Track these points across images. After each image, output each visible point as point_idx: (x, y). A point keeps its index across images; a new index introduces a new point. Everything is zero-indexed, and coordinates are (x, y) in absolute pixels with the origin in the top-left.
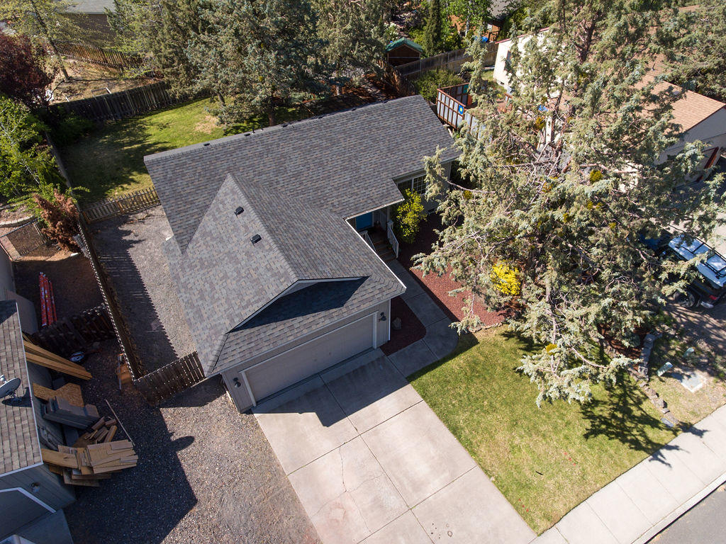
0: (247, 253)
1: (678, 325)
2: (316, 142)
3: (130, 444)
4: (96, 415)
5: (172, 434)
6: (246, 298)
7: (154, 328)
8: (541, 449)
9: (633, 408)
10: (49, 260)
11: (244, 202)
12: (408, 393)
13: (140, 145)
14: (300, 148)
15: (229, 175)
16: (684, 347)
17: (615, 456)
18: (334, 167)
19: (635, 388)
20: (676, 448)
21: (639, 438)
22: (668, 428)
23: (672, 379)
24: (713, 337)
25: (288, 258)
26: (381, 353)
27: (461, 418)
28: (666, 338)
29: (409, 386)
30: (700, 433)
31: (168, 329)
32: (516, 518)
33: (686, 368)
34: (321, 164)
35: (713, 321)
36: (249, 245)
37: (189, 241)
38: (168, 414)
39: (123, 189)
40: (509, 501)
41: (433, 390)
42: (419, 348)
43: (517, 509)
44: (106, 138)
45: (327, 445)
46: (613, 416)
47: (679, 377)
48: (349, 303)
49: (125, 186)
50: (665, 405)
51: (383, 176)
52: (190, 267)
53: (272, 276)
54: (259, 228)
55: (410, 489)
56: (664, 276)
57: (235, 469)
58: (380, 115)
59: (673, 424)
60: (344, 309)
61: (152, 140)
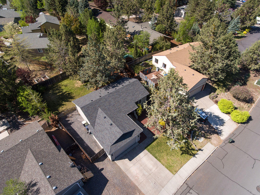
0: (110, 128)
1: (198, 128)
2: (116, 96)
3: (91, 172)
4: (81, 167)
5: (99, 168)
6: (113, 138)
7: (85, 145)
8: (173, 159)
9: (190, 147)
10: (51, 131)
11: (105, 115)
12: (145, 151)
13: (62, 93)
14: (113, 98)
15: (99, 108)
16: (199, 133)
17: (187, 158)
18: (121, 102)
19: (190, 143)
20: (198, 154)
21: (191, 153)
22: (196, 150)
23: (197, 140)
24: (205, 129)
25: (120, 128)
26: (138, 143)
27: (157, 155)
28: (195, 131)
29: (145, 150)
30: (202, 150)
31: (89, 145)
32: (170, 173)
33: (200, 137)
34: (118, 102)
35: (205, 126)
36: (110, 126)
37: (94, 126)
38: (96, 164)
39: (62, 107)
40: (168, 170)
41: (150, 150)
42: (146, 141)
43: (170, 171)
44: (51, 91)
45: (131, 165)
46: (186, 150)
47: (198, 139)
48: (132, 136)
49: (62, 106)
50: (196, 146)
51: (133, 102)
52: (97, 132)
53: (117, 133)
54: (111, 122)
55: (149, 171)
56: (191, 123)
57: (114, 173)
58: (129, 86)
59: (197, 149)
60: (132, 137)
61: (64, 91)
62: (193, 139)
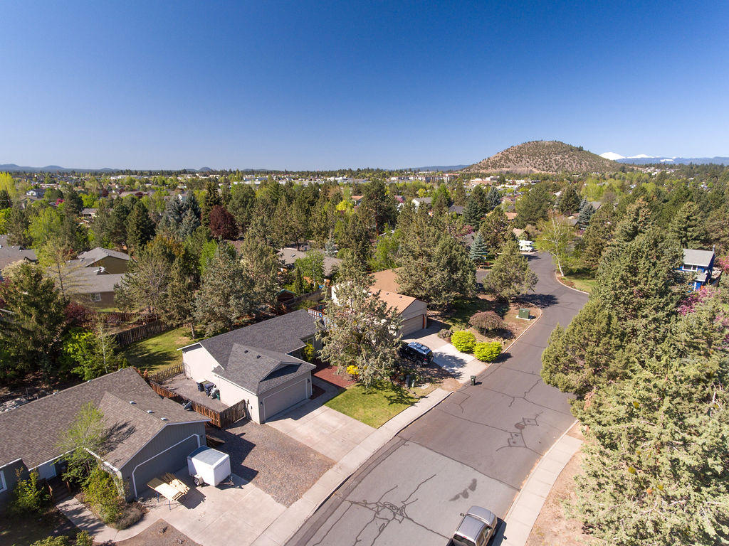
0: (256, 362)
2: (266, 329)
5: (235, 434)
6: (262, 372)
8: (375, 411)
9: (404, 395)
11: (247, 349)
13: (148, 354)
14: (260, 331)
15: (234, 343)
17: (400, 408)
18: (275, 337)
19: (405, 391)
20: (419, 402)
21: (407, 402)
22: (416, 398)
23: (417, 387)
24: (431, 373)
25: (274, 358)
27: (346, 409)
29: (324, 405)
30: (427, 397)
33: (422, 383)
34: (270, 336)
36: (256, 359)
37: (227, 366)
38: (229, 430)
41: (333, 405)
42: (324, 396)
43: (369, 425)
46: (398, 398)
47: (420, 386)
48: (298, 371)
50: (415, 393)
51: (297, 338)
52: (231, 372)
53: (270, 364)
54: (258, 354)
55: (332, 428)
57: (265, 436)
58: (288, 318)
61: (153, 351)
62: (410, 386)
